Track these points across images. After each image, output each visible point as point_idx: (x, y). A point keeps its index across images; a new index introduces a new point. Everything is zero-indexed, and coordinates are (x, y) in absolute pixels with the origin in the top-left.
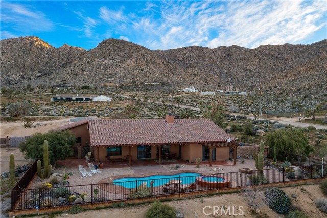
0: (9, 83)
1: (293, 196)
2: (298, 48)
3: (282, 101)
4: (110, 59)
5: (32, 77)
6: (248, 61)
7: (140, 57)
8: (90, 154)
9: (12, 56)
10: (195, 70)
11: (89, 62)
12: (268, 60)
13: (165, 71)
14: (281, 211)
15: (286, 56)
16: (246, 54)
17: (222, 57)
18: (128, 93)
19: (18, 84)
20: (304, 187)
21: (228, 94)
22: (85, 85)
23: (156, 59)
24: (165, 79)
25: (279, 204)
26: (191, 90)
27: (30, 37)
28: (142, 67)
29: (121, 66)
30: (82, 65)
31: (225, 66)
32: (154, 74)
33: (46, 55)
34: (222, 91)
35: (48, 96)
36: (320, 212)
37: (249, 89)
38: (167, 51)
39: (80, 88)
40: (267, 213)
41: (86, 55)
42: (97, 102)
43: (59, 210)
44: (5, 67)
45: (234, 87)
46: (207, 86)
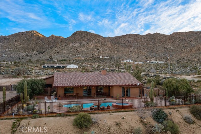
0: (19, 59)
1: (169, 114)
2: (198, 34)
3: (186, 67)
4: (79, 43)
5: (32, 55)
6: (166, 42)
7: (97, 41)
8: (55, 92)
9: (21, 43)
10: (131, 49)
11: (66, 45)
12: (179, 42)
13: (113, 50)
14: (160, 121)
15: (190, 39)
16: (164, 38)
17: (148, 41)
18: (89, 63)
19: (25, 59)
20: (179, 109)
21: (152, 63)
22: (64, 59)
23: (107, 42)
24: (112, 55)
25: (159, 117)
26: (128, 61)
27: (32, 31)
28: (98, 48)
29: (86, 47)
30: (62, 47)
31: (151, 46)
32: (105, 52)
33: (41, 41)
34: (149, 61)
35: (41, 65)
36: (185, 123)
37: (166, 60)
38: (114, 37)
39: (60, 61)
40: (150, 122)
41: (65, 41)
42: (69, 68)
43: (26, 116)
44: (17, 49)
45: (156, 59)
46: (139, 58)
